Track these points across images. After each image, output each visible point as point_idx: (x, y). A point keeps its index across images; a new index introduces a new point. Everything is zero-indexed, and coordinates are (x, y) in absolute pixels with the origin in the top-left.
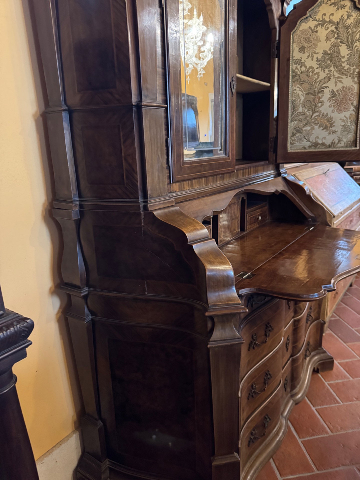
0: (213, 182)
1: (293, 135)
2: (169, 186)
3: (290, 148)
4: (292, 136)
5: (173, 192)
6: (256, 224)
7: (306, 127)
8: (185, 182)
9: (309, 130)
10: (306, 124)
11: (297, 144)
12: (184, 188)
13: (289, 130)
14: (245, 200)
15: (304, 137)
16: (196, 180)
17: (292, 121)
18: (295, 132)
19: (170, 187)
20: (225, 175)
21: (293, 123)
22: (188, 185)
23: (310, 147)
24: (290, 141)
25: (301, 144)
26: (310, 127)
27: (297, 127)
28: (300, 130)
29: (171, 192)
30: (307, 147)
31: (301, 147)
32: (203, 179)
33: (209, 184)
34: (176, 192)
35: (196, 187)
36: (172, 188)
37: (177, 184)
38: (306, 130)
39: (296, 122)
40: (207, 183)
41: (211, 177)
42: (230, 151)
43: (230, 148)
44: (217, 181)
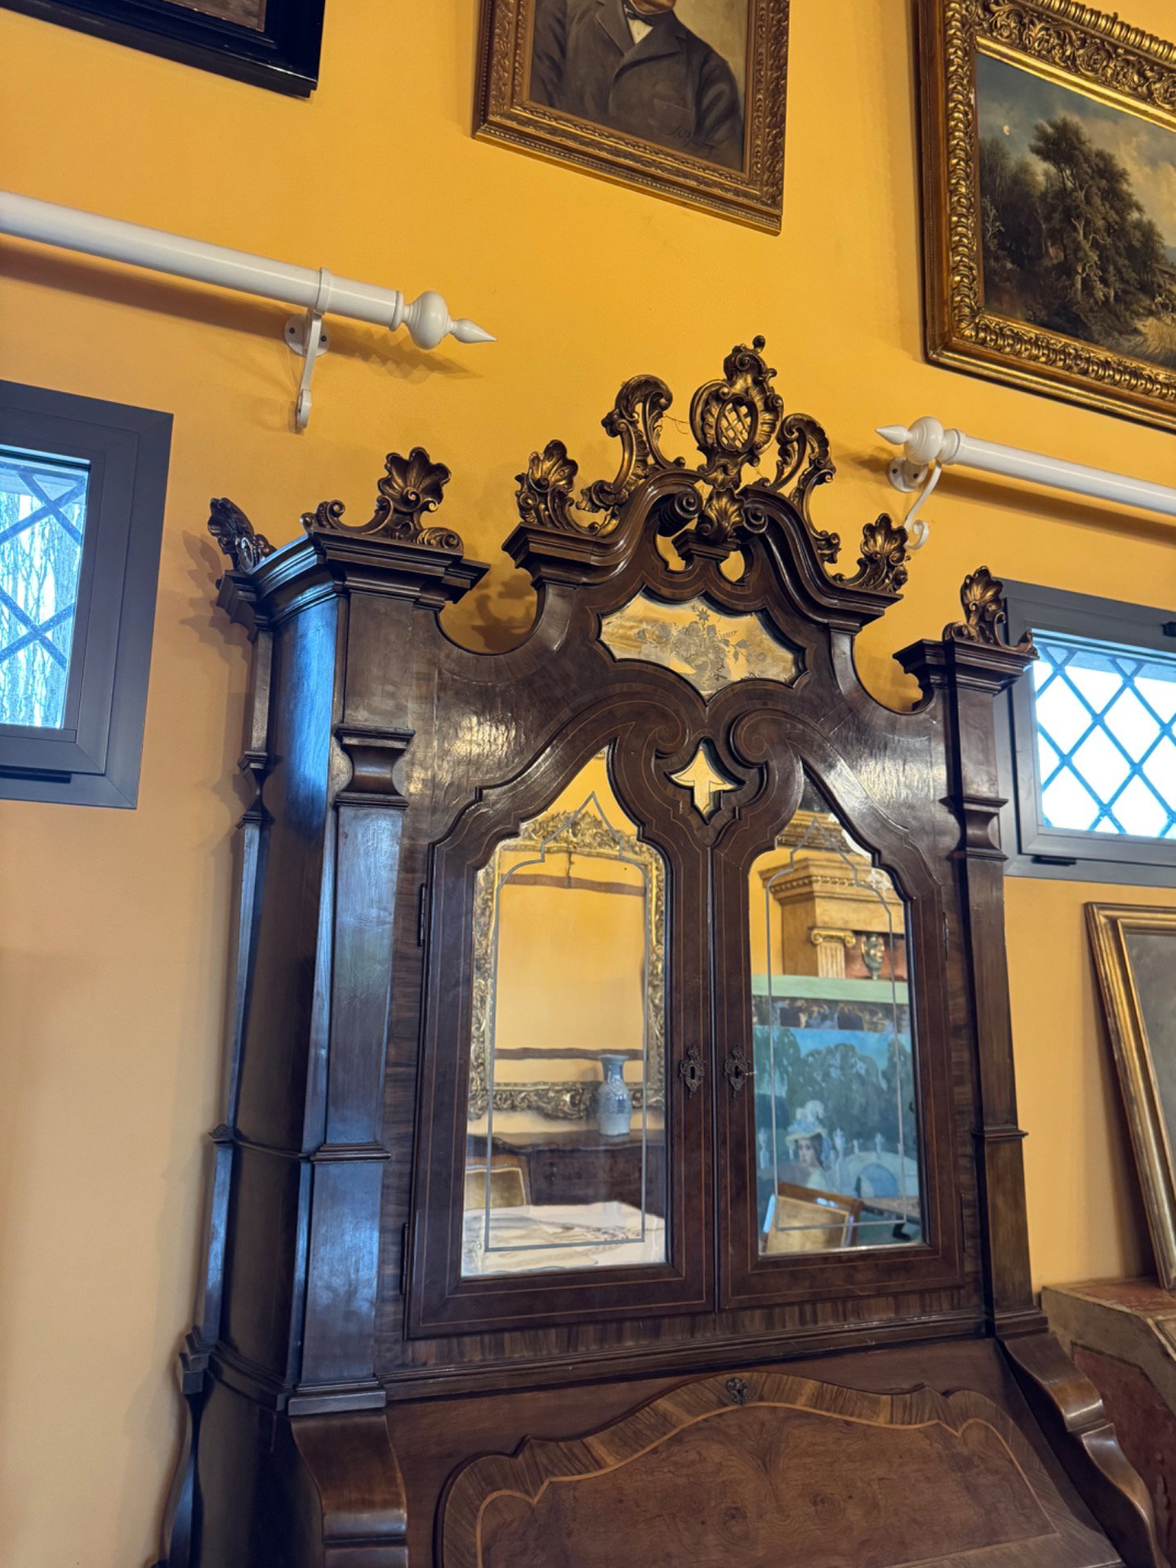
0: (602, 1341)
2: (398, 1347)
5: (415, 1367)
8: (467, 1340)
12: (462, 1355)
16: (518, 1334)
19: (404, 1351)
20: (666, 1321)
22: (479, 1347)
29: (404, 1365)
32: (553, 1332)
33: (582, 1349)
34: (425, 1364)
35: (517, 1355)
36: (410, 1353)
37: (434, 1343)
40: (571, 1343)
41: (591, 1328)
42: (680, 1252)
43: (680, 1240)
44: (620, 1337)
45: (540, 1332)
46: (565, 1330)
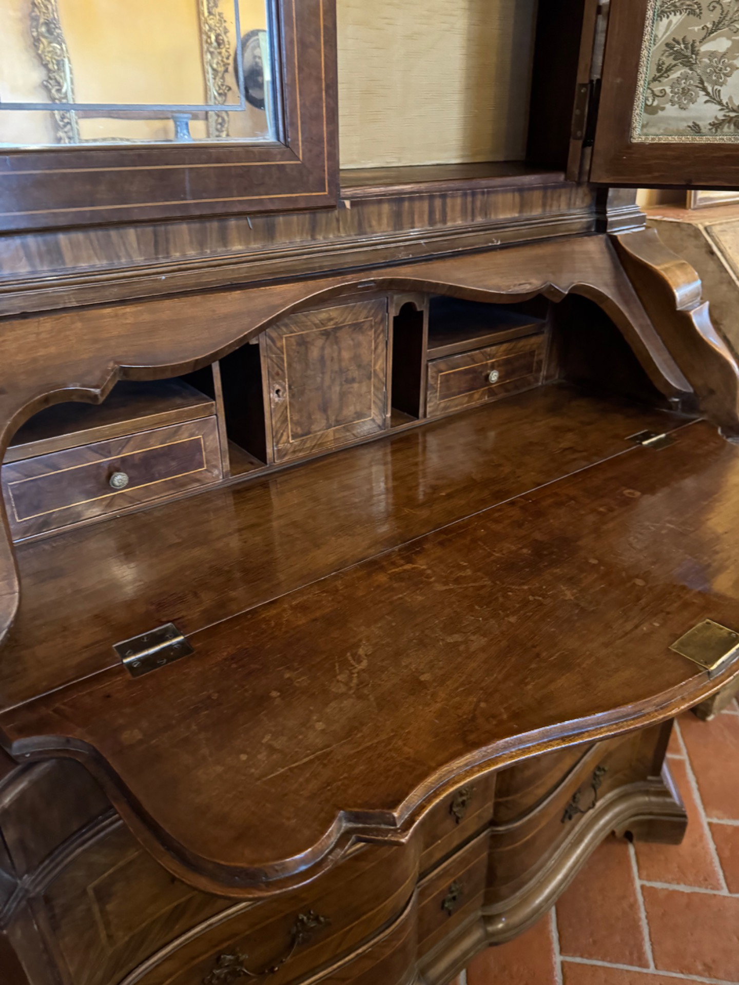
1: (662, 71)
3: (643, 126)
4: (655, 79)
6: (476, 396)
7: (714, 39)
9: (724, 55)
10: (717, 26)
11: (671, 111)
13: (644, 53)
14: (422, 312)
15: (702, 82)
17: (661, 14)
18: (669, 61)
20: (281, 219)
21: (665, 21)
22: (22, 252)
23: (717, 126)
24: (647, 99)
25: (684, 114)
26: (729, 38)
27: (680, 39)
28: (688, 53)
30: (704, 125)
31: (685, 124)
32: (131, 231)
33: (175, 253)
35: (83, 264)
38: (712, 55)
39: (676, 19)
40: (159, 246)
41: (184, 227)
42: (294, 124)
43: (293, 110)
44: (224, 240)
45: (113, 233)
46: (149, 229)
